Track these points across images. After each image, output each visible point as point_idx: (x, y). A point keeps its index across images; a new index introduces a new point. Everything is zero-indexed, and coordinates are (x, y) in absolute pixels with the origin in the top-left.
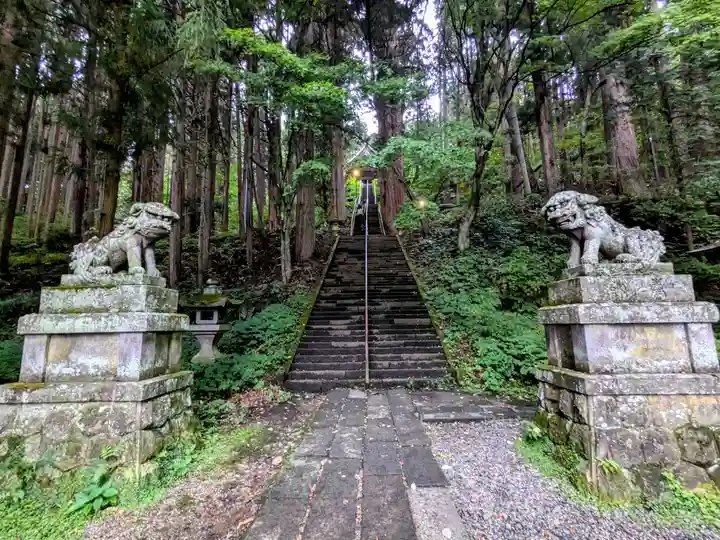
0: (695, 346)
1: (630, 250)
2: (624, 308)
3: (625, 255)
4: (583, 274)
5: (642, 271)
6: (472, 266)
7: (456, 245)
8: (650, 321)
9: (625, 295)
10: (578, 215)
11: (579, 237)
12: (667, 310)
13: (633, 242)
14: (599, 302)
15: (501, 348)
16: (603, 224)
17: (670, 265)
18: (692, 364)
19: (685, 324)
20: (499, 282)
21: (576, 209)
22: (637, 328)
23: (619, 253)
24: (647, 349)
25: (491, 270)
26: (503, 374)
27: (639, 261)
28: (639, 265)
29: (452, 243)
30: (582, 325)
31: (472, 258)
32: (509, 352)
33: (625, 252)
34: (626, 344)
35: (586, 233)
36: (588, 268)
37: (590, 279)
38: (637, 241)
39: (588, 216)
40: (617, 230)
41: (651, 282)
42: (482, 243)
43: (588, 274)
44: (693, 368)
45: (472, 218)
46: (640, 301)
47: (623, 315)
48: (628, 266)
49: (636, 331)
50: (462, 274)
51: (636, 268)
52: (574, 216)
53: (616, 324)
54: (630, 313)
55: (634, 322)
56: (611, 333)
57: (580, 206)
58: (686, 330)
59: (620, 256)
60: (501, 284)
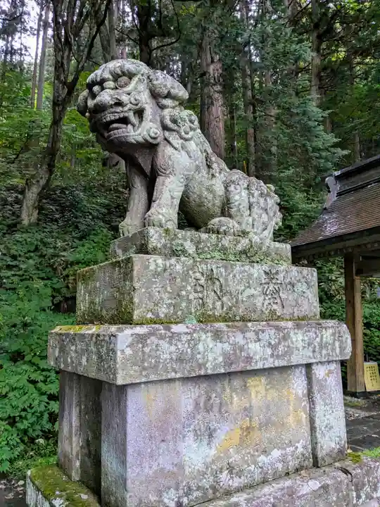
0: (320, 408)
1: (233, 211)
2: (217, 335)
3: (222, 218)
4: (143, 249)
5: (248, 255)
6: (33, 248)
7: (18, 217)
8: (260, 366)
9: (218, 304)
10: (148, 113)
11: (147, 169)
12: (285, 338)
13: (240, 196)
14: (167, 322)
15: (34, 382)
16: (192, 146)
17: (286, 248)
18: (314, 449)
19: (308, 366)
20: (65, 273)
21: (145, 98)
22: (237, 382)
23: (213, 217)
24: (249, 430)
25: (58, 256)
26: (25, 432)
27: (244, 233)
28: (244, 243)
29: (14, 214)
30: (123, 388)
31: (35, 237)
32: (44, 387)
33: (223, 214)
34: (214, 425)
35: (160, 161)
36: (155, 238)
37: (156, 262)
38: (244, 193)
39: (168, 122)
40: (215, 166)
41: (264, 278)
42: (56, 220)
43: (155, 251)
44: (315, 457)
45: (43, 182)
46: (243, 319)
47: (212, 353)
48: (226, 241)
49: (233, 390)
50: (14, 257)
51: (239, 247)
52: (140, 113)
53: (199, 377)
54: (227, 347)
55: (233, 368)
56: (186, 398)
57: (155, 95)
58: (309, 377)
59: (216, 220)
60: (67, 276)
